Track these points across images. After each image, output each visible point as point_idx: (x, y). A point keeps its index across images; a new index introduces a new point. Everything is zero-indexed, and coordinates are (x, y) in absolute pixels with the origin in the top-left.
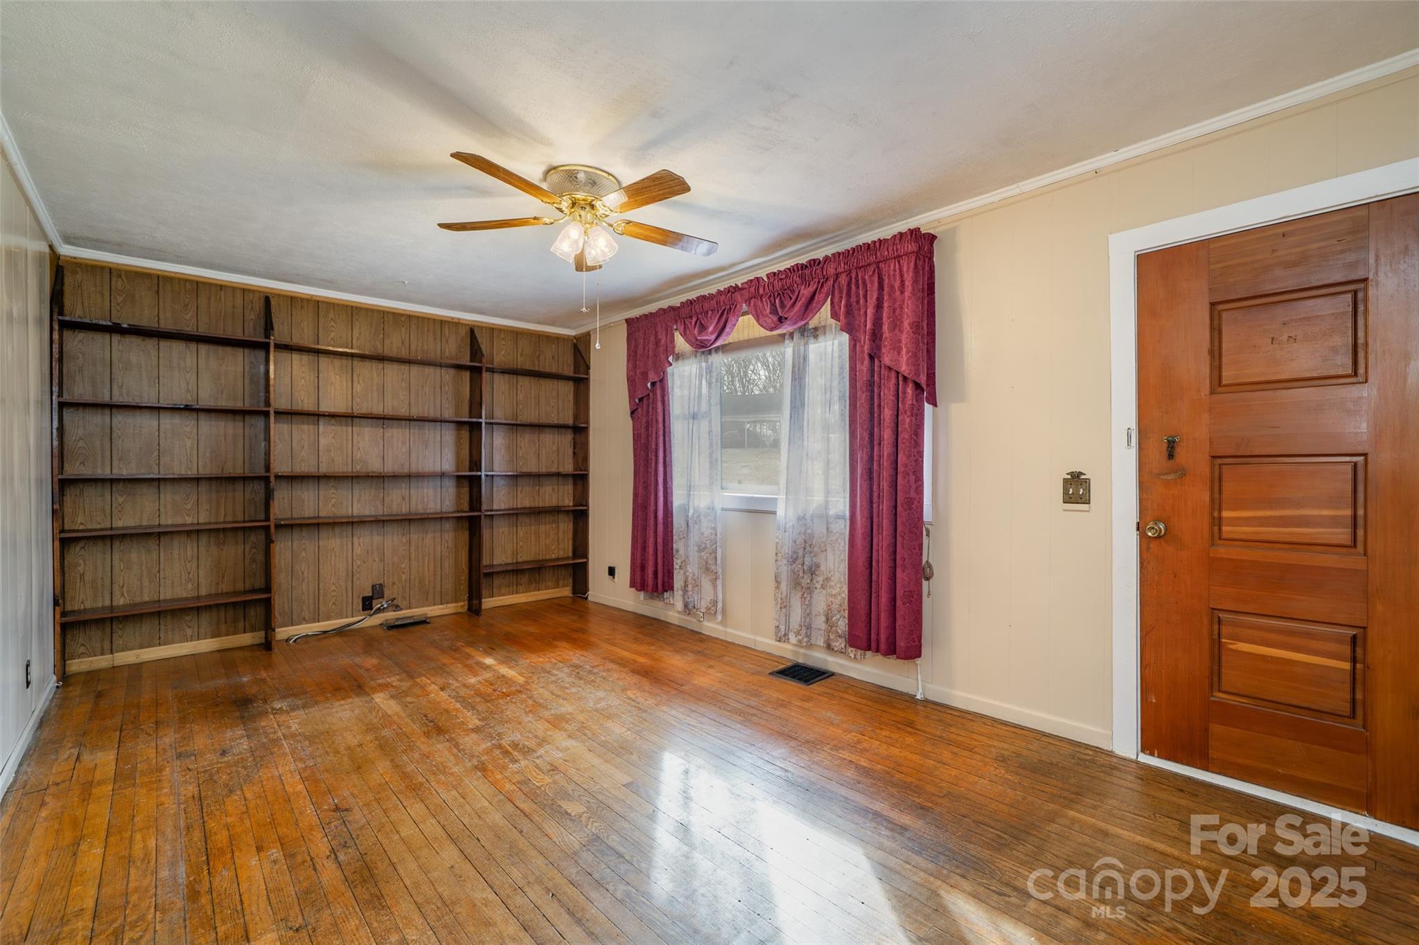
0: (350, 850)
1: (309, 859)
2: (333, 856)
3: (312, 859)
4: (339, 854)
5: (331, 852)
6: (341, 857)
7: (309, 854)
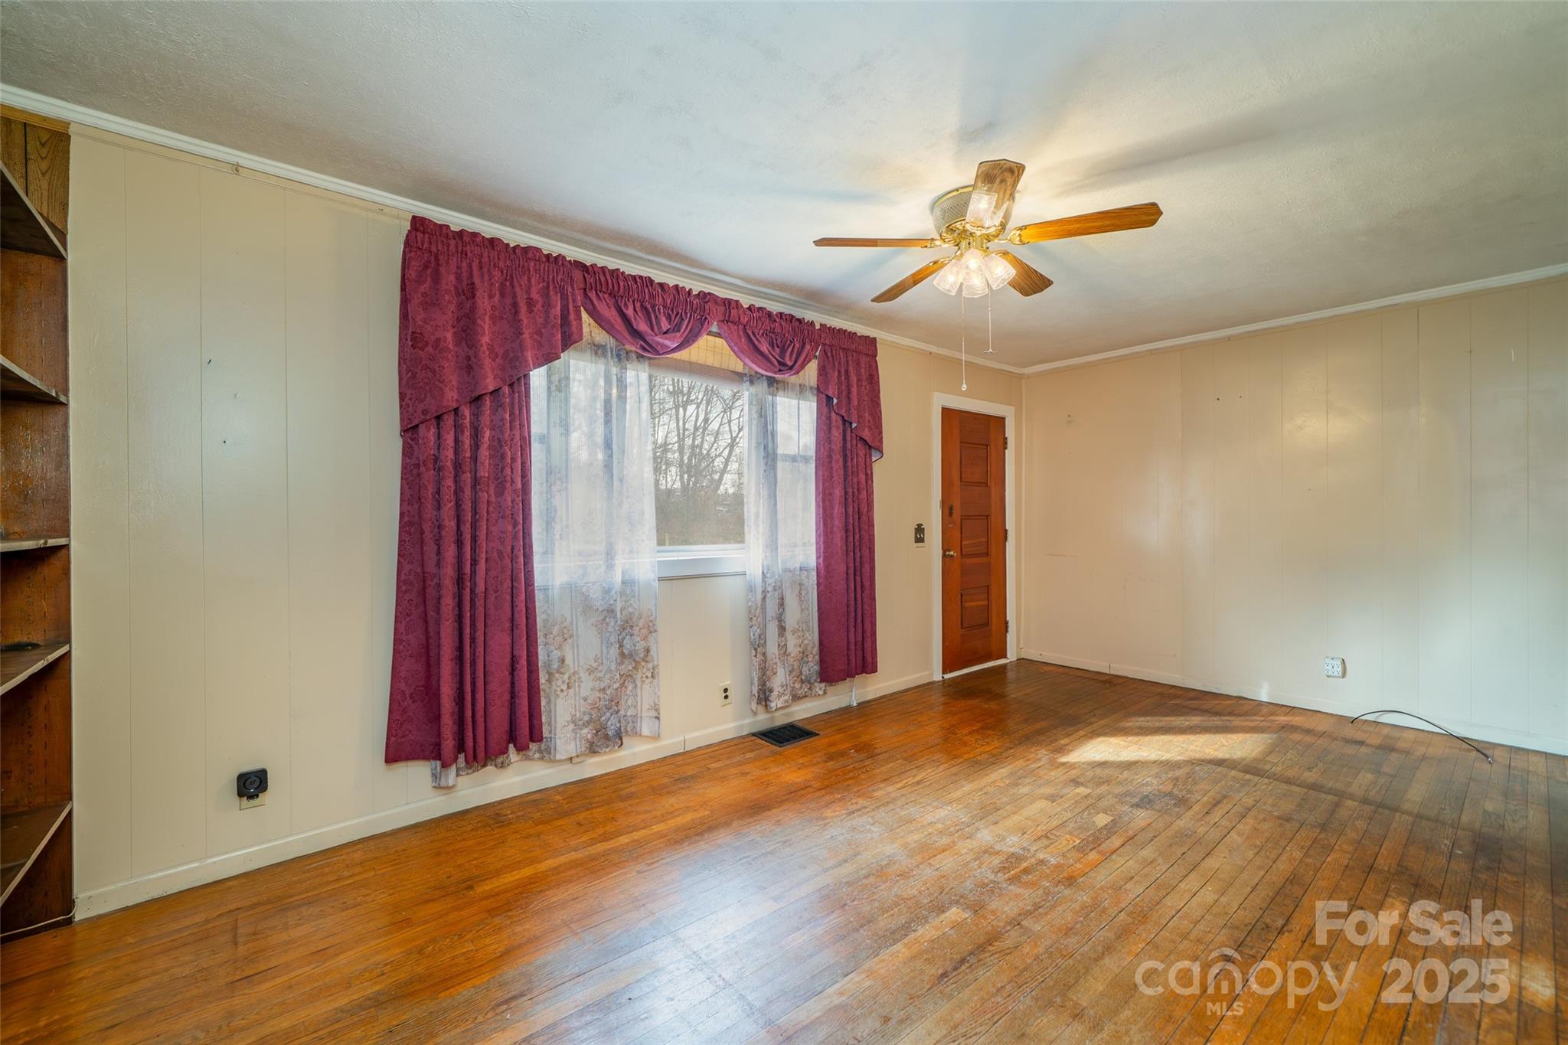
0: (1268, 921)
1: (1306, 944)
2: (1285, 929)
3: (1304, 942)
4: (1279, 926)
5: (1284, 933)
6: (1280, 922)
7: (1302, 947)
